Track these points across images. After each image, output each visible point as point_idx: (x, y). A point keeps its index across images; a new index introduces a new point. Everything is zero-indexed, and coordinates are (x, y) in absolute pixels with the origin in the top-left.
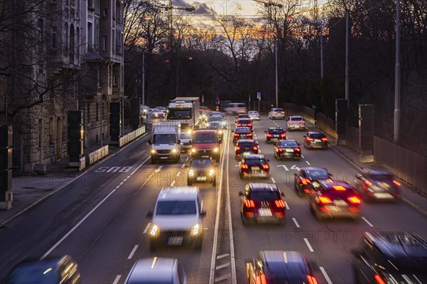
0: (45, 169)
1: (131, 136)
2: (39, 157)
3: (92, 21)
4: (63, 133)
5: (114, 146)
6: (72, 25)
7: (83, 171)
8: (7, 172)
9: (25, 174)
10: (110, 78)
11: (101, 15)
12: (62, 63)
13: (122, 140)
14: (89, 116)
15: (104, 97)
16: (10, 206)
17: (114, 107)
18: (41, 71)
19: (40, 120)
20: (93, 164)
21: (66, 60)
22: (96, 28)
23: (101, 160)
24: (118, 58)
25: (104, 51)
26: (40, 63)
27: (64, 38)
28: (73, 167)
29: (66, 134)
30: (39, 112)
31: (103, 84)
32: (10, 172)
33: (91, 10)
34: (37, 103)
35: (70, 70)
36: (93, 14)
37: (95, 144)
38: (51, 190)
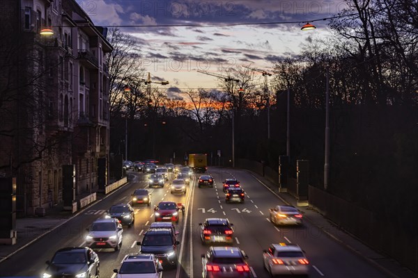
0: (44, 212)
1: (115, 185)
2: (39, 202)
3: (83, 93)
4: (59, 183)
5: (101, 193)
6: (66, 96)
7: (76, 213)
8: (11, 215)
9: (28, 216)
10: (98, 139)
11: (91, 88)
12: (58, 127)
13: (108, 189)
14: (80, 169)
15: (93, 154)
16: (14, 242)
17: (101, 162)
18: (41, 133)
19: (40, 173)
20: (84, 208)
21: (61, 124)
22: (86, 99)
23: (90, 204)
24: (104, 122)
25: (93, 117)
26: (40, 127)
27: (60, 106)
28: (68, 210)
29: (62, 184)
30: (39, 166)
31: (93, 144)
32: (14, 215)
33: (82, 83)
34: (36, 159)
35: (65, 132)
36: (84, 87)
37: (86, 192)
38: (48, 229)
